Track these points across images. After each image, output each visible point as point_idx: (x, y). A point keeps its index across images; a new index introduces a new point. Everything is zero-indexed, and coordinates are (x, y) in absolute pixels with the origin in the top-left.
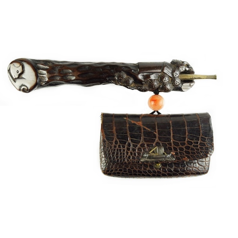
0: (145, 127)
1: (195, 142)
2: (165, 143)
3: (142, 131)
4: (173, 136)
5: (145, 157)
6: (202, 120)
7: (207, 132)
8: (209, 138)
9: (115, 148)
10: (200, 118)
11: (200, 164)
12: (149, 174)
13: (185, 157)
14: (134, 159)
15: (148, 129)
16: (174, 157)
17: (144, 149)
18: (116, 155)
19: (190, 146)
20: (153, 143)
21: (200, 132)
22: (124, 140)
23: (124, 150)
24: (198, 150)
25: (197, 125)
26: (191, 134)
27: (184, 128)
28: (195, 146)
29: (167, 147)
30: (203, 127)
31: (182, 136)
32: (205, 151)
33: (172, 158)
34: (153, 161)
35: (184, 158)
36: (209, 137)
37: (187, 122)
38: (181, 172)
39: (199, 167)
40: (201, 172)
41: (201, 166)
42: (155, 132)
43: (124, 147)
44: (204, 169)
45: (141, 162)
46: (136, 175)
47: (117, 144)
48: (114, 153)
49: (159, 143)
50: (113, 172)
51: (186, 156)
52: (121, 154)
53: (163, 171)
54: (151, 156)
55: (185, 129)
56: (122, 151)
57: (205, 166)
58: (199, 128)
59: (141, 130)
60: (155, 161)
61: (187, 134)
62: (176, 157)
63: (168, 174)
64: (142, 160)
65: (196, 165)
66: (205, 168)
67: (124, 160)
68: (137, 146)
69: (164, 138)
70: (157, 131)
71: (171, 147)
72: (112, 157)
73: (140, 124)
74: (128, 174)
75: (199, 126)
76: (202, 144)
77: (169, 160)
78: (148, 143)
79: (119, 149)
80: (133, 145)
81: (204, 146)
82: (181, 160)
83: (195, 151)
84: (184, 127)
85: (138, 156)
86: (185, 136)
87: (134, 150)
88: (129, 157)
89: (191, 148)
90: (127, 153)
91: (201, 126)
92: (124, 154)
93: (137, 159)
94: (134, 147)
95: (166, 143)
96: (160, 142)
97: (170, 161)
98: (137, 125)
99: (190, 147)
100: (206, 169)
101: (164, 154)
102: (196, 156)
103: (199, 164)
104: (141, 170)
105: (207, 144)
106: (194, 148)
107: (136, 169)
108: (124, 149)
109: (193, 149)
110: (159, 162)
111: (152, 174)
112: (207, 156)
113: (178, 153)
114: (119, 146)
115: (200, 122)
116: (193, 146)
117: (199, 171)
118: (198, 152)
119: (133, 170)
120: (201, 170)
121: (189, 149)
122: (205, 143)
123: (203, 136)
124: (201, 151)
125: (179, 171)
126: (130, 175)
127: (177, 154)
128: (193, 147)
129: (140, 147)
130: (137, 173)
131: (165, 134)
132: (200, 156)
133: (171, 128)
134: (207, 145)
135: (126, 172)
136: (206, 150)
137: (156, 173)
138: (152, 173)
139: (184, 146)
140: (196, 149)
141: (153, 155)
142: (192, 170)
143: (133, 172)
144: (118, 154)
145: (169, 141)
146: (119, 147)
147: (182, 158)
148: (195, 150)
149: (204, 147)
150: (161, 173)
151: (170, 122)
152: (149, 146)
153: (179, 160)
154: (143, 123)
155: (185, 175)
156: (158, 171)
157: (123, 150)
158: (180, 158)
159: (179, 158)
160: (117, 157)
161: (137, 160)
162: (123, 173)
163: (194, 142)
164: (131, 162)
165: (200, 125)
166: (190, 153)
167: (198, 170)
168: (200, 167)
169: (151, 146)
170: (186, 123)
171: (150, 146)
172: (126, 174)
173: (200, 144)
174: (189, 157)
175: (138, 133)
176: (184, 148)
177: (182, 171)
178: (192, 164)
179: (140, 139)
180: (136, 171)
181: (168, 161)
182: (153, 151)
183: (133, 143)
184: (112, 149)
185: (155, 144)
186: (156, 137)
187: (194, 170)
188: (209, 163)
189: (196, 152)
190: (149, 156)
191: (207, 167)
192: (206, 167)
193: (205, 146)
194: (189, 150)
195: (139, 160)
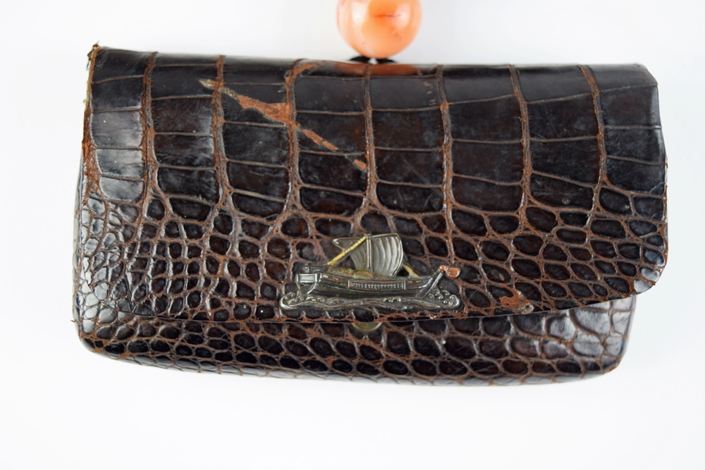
0: (308, 133)
1: (568, 214)
2: (409, 216)
3: (296, 150)
4: (456, 181)
5: (305, 287)
6: (611, 98)
7: (633, 164)
8: (645, 194)
9: (147, 239)
10: (600, 86)
11: (584, 323)
12: (318, 358)
13: (514, 289)
14: (245, 297)
15: (327, 144)
16: (455, 292)
17: (300, 247)
18: (155, 272)
19: (540, 234)
20: (350, 214)
21: (597, 160)
22: (200, 199)
23: (195, 251)
24: (583, 254)
25: (582, 128)
26: (547, 171)
27: (516, 141)
28: (565, 235)
29: (422, 240)
30: (614, 137)
31: (503, 183)
32: (619, 264)
33: (446, 297)
34: (345, 310)
35: (510, 294)
36: (642, 190)
37: (529, 107)
38: (485, 359)
39: (576, 336)
40: (585, 364)
41: (590, 331)
42: (363, 159)
43: (195, 233)
44: (601, 349)
45: (284, 311)
46: (253, 360)
47: (160, 217)
48: (143, 263)
49: (382, 218)
50: (134, 339)
51: (519, 285)
52: (178, 268)
53: (389, 347)
54: (333, 284)
55: (521, 146)
56: (185, 254)
57: (608, 336)
58: (595, 142)
59: (286, 146)
60: (356, 309)
61: (528, 171)
62: (468, 291)
63: (414, 363)
64: (285, 302)
65: (562, 329)
66: (604, 345)
67: (194, 302)
68: (263, 229)
69: (404, 189)
70: (371, 153)
71: (439, 240)
72: (134, 283)
73: (282, 114)
74: (209, 355)
75: (595, 132)
76: (607, 227)
77: (427, 304)
78: (322, 216)
79: (171, 245)
80: (245, 223)
81: (615, 236)
82: (493, 307)
83: (564, 264)
84: (513, 138)
85: (270, 280)
86: (516, 184)
87: (248, 250)
88: (223, 287)
89: (548, 246)
90: (213, 264)
91: (606, 131)
92: (194, 269)
93: (263, 296)
94: (251, 235)
95: (418, 217)
96: (385, 211)
97: (434, 311)
98: (267, 121)
99: (539, 241)
100: (613, 350)
101: (402, 273)
102: (570, 285)
103: (577, 323)
104: (277, 339)
105: (634, 225)
106: (564, 246)
107: (248, 331)
108: (196, 242)
109: (557, 249)
110: (375, 311)
111: (332, 359)
112: (628, 291)
113: (476, 271)
114: (171, 230)
115: (598, 112)
116: (559, 233)
117: (577, 359)
118: (583, 267)
119: (233, 334)
120: (586, 351)
121: (535, 253)
122: (622, 219)
123: (610, 186)
124: (597, 264)
125: (474, 354)
126: (219, 357)
127: (470, 275)
128: (555, 241)
129: (282, 236)
130: (255, 350)
131: (409, 168)
132: (595, 286)
133: (448, 139)
134: (633, 230)
135: (201, 341)
136: (624, 260)
137: (355, 355)
138: (332, 353)
139: (512, 235)
140: (573, 251)
141: (345, 279)
142: (539, 352)
143: (233, 344)
144: (164, 270)
145: (431, 209)
146: (168, 234)
147: (496, 297)
148: (570, 256)
149: (615, 243)
150: (379, 356)
151: (445, 108)
152: (326, 233)
153: (481, 306)
154: (297, 108)
155: (502, 376)
156: (363, 348)
157: (191, 248)
158: (489, 295)
159: (482, 294)
160: (159, 284)
161: (265, 302)
162: (186, 348)
163: (563, 215)
164: (232, 312)
165: (601, 127)
166: (543, 270)
167: (569, 352)
168: (585, 337)
169: (340, 229)
170: (525, 112)
171: (332, 229)
172: (200, 353)
173: (597, 227)
174: (532, 294)
175: (271, 162)
176: (512, 247)
177: (487, 355)
178: (544, 322)
179: (284, 194)
180: (252, 340)
181: (422, 308)
182: (348, 258)
183: (246, 216)
184: (134, 245)
185: (359, 219)
186: (362, 186)
187: (548, 351)
188: (628, 322)
189: (573, 266)
190: (324, 283)
191: (619, 340)
192: (614, 341)
193: (623, 235)
194: (534, 258)
195: (271, 303)
